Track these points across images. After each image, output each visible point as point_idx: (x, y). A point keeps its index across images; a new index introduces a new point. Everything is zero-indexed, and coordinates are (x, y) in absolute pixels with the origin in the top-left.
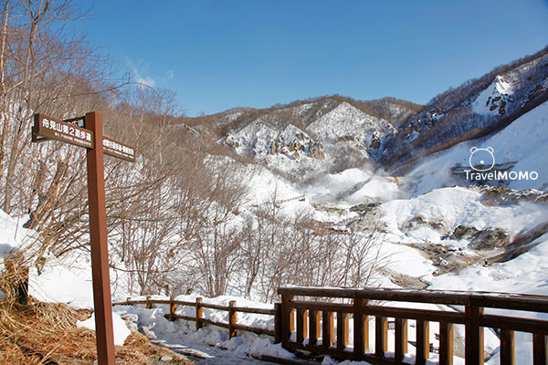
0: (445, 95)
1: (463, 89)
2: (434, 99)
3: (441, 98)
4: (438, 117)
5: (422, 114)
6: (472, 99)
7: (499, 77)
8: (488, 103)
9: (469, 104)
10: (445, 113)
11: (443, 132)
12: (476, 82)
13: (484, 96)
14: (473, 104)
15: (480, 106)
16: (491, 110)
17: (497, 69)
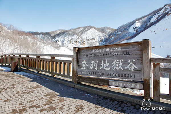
0: (122, 26)
1: (127, 25)
2: (119, 28)
3: (121, 27)
4: (119, 33)
5: (115, 32)
6: (129, 28)
7: (136, 22)
8: (133, 29)
9: (128, 29)
10: (121, 32)
11: (120, 37)
12: (130, 23)
13: (132, 27)
14: (129, 29)
15: (131, 30)
16: (134, 31)
17: (136, 19)
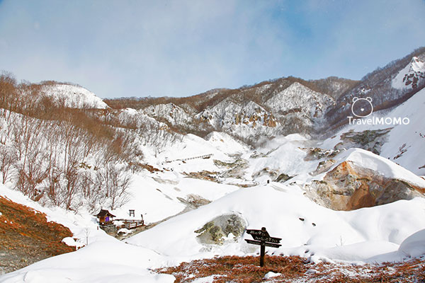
0: (374, 73)
1: (387, 68)
2: (365, 77)
3: (371, 76)
4: (366, 91)
5: (354, 90)
6: (393, 77)
7: (415, 58)
8: (404, 79)
9: (390, 80)
10: (371, 88)
12: (398, 62)
13: (402, 74)
14: (393, 80)
15: (398, 83)
16: (406, 85)
17: (416, 51)
